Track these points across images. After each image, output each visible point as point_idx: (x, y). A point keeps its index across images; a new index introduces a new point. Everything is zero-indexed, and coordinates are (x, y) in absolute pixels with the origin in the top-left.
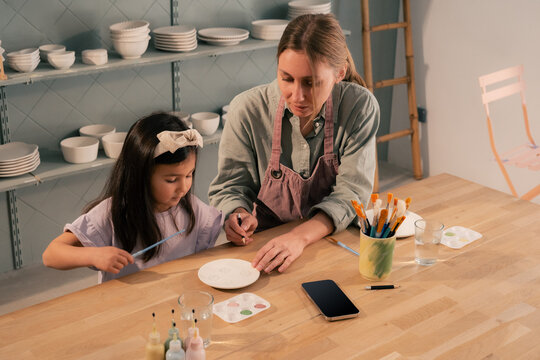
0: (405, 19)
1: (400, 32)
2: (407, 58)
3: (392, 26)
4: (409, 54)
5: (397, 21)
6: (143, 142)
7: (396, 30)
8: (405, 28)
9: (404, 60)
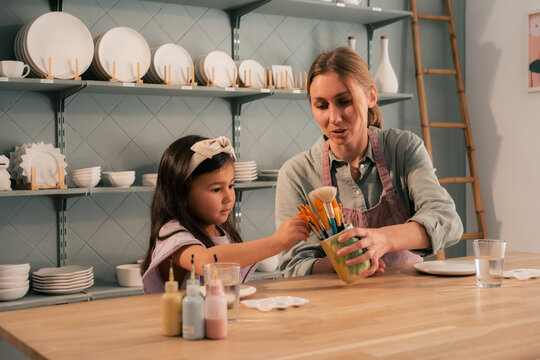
0: (472, 174)
1: (469, 187)
2: (477, 213)
3: (459, 180)
4: (479, 209)
5: (464, 176)
6: (176, 160)
7: (464, 184)
8: (473, 183)
9: (475, 215)
